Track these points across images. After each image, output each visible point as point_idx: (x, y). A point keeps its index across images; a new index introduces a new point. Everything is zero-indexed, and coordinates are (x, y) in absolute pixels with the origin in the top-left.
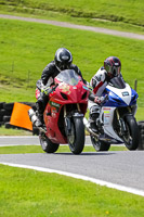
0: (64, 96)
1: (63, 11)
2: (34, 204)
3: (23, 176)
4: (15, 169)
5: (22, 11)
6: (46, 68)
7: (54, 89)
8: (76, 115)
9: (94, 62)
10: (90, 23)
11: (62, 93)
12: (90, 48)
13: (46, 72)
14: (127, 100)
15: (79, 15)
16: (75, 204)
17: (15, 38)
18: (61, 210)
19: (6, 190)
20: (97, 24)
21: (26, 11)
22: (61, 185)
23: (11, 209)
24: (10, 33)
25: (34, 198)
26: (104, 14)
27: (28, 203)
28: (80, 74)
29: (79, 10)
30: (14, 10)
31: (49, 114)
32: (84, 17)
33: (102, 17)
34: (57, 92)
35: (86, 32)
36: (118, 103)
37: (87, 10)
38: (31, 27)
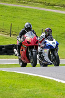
0: (28, 42)
1: (41, 3)
2: (28, 90)
3: (23, 77)
4: (19, 74)
5: (22, 3)
6: (21, 31)
7: (24, 40)
8: (33, 50)
9: (55, 26)
10: (53, 8)
11: (27, 41)
12: (53, 19)
13: (21, 33)
14: (54, 46)
15: (48, 4)
16: (46, 90)
17: (19, 15)
18: (40, 93)
19: (16, 83)
20: (56, 9)
21: (24, 3)
22: (40, 81)
23: (18, 92)
24: (17, 13)
25: (28, 87)
26: (60, 4)
27: (26, 90)
28: (35, 33)
29: (48, 2)
30: (19, 2)
31: (22, 50)
32: (51, 5)
33: (59, 5)
34: (25, 41)
35: (51, 12)
36: (50, 47)
37: (52, 2)
38: (27, 10)
